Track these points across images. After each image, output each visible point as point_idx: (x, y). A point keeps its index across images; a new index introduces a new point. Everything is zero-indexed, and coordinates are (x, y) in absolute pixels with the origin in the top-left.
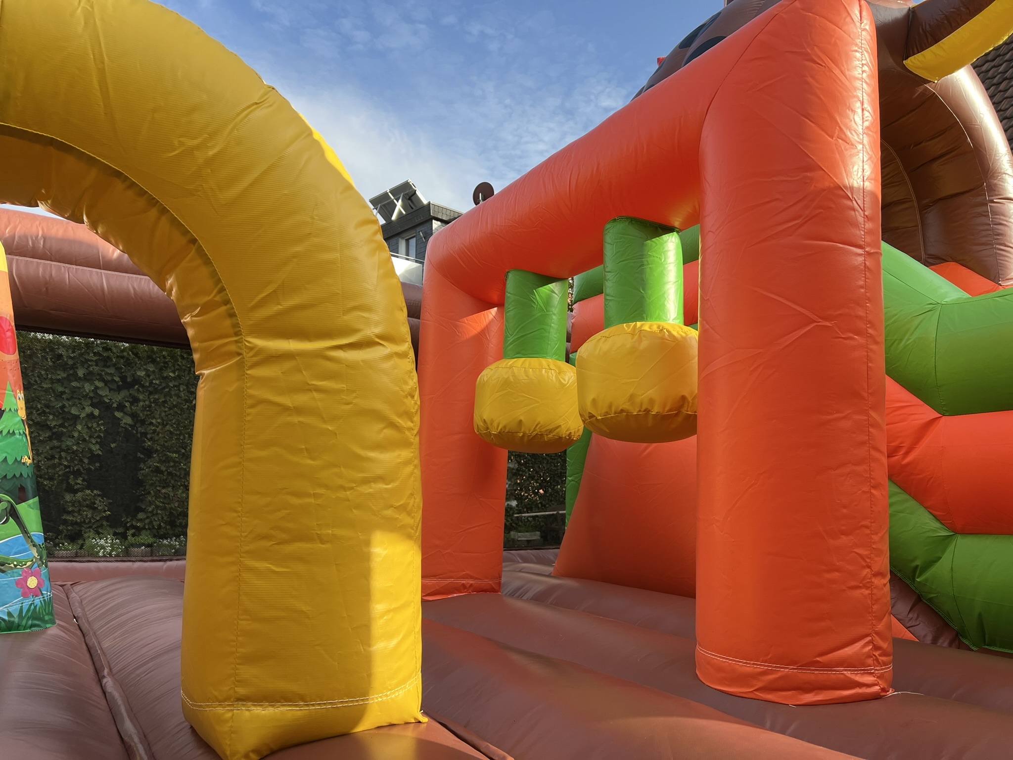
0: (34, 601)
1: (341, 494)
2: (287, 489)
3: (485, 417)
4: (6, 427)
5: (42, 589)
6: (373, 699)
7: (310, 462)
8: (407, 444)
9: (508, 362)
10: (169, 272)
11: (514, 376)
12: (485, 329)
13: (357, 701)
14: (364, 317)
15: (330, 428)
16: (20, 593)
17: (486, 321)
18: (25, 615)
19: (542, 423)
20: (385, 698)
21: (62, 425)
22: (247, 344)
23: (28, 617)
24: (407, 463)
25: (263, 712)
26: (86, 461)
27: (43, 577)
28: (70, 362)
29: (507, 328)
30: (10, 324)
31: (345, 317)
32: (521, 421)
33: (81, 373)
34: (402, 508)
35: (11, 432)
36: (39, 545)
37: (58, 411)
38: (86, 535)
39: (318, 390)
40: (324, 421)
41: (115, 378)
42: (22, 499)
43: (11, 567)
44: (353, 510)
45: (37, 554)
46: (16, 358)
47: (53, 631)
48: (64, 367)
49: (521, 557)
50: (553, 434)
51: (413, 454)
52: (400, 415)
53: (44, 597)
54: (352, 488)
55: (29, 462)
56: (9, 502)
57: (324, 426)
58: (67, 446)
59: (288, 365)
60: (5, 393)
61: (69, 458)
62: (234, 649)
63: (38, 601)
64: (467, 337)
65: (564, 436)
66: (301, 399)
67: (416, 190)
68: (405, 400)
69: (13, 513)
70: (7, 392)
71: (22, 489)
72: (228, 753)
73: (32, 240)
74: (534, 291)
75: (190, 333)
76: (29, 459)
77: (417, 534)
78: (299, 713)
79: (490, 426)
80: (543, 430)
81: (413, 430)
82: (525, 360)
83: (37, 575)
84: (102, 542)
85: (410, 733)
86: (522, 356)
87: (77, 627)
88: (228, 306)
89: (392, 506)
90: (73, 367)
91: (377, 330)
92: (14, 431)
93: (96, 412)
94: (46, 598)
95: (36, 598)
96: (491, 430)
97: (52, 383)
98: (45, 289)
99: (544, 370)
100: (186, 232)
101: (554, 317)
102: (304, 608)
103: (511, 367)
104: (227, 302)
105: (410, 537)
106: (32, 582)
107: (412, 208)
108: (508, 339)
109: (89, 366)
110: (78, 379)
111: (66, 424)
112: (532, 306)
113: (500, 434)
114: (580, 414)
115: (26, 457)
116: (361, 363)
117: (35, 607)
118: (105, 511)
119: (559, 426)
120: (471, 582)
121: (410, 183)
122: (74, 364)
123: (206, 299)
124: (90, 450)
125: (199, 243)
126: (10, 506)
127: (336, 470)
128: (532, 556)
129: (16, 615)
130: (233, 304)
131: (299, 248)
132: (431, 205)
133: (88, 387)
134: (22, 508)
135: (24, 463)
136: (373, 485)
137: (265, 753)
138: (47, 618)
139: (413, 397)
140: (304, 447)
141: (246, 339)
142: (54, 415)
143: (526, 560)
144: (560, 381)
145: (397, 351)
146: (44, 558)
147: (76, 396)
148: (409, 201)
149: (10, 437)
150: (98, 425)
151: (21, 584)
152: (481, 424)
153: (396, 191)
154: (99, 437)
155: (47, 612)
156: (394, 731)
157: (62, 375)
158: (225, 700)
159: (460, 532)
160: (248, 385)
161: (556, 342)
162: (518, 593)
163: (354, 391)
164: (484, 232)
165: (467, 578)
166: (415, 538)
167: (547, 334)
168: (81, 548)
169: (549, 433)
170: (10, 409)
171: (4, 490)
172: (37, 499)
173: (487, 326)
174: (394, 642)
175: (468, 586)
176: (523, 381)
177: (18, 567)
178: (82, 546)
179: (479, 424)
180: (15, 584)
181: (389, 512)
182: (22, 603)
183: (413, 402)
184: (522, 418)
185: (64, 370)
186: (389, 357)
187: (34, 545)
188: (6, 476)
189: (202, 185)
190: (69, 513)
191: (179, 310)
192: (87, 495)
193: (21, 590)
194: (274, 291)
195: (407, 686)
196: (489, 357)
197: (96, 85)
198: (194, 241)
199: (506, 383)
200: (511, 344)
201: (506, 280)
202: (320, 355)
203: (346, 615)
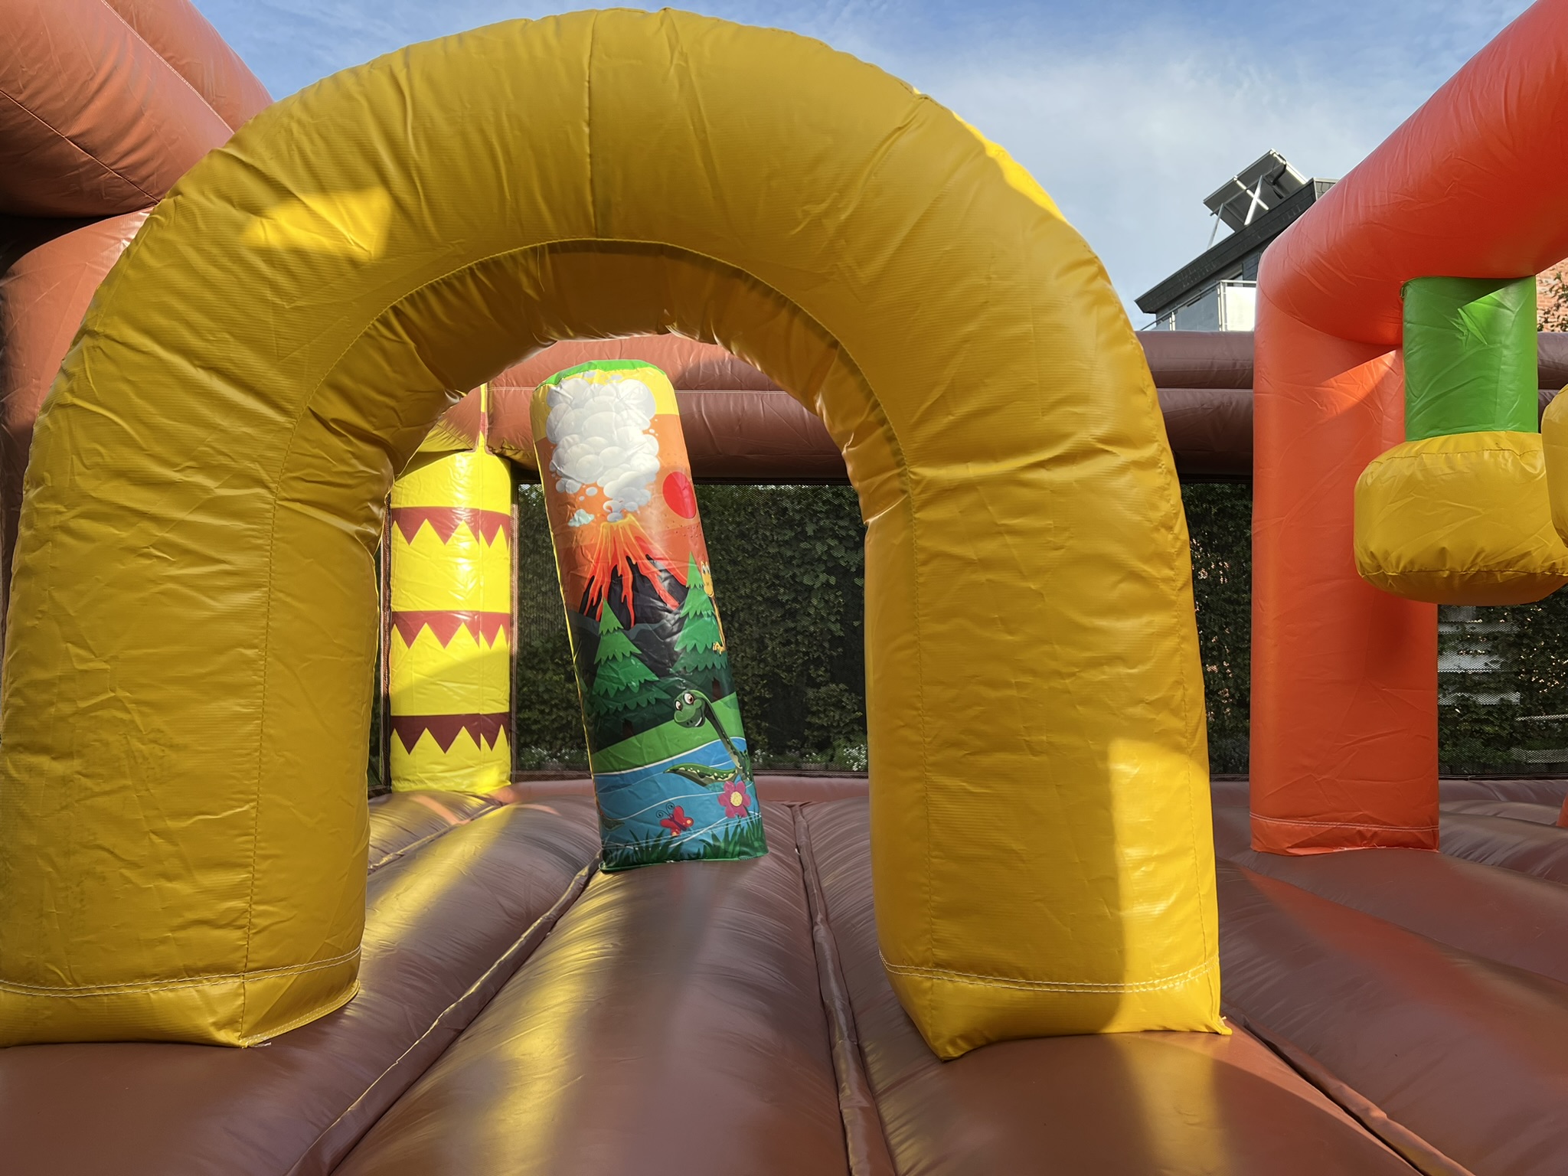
0: (740, 822)
1: (1057, 683)
2: (978, 677)
3: (1373, 548)
4: (692, 607)
5: (748, 808)
6: (1131, 988)
7: (1009, 638)
8: (1163, 604)
9: (1412, 448)
10: (815, 393)
11: (1425, 470)
12: (1372, 392)
13: (1106, 988)
14: (1076, 413)
15: (1033, 587)
16: (724, 812)
17: (1373, 377)
18: (732, 839)
19: (1488, 549)
20: (1151, 989)
21: (795, 600)
22: (912, 476)
23: (735, 842)
24: (1166, 633)
25: (970, 986)
26: (826, 645)
27: (748, 792)
28: (797, 517)
29: (1408, 385)
30: (686, 480)
31: (1046, 418)
32: (1443, 550)
33: (810, 530)
34: (1162, 704)
35: (698, 614)
36: (741, 753)
37: (789, 582)
38: (835, 743)
39: (1012, 531)
40: (1024, 577)
41: (850, 533)
42: (717, 696)
43: (711, 779)
44: (1078, 707)
45: (739, 764)
46: (697, 522)
47: (766, 861)
48: (790, 524)
49: (1505, 791)
50: (1515, 569)
51: (1176, 620)
52: (1147, 559)
53: (751, 818)
54: (1073, 674)
55: (721, 649)
56: (703, 699)
57: (1024, 584)
58: (804, 627)
59: (967, 500)
60: (687, 567)
61: (806, 642)
62: (927, 896)
63: (744, 822)
64: (1339, 411)
65: (1539, 571)
66: (988, 548)
67: (1285, 166)
68: (1155, 535)
69: (708, 713)
70: (690, 565)
71: (716, 683)
72: (930, 1034)
73: (718, 365)
74: (1459, 309)
75: (850, 469)
76: (721, 646)
77: (1195, 744)
78: (1020, 994)
79: (1383, 564)
80: (1490, 563)
81: (1174, 581)
82: (1448, 439)
83: (741, 789)
84: (854, 752)
85: (1201, 1049)
86: (1442, 432)
87: (798, 859)
88: (885, 427)
89: (1142, 701)
90: (802, 524)
91: (1101, 431)
92: (701, 613)
93: (833, 581)
94: (753, 820)
95: (743, 819)
96: (1387, 570)
97: (780, 546)
98: (738, 427)
99: (1486, 455)
100: (824, 334)
101: (1505, 352)
102: (1015, 846)
103: (1418, 455)
104: (883, 422)
105: (1179, 749)
106: (736, 799)
107: (1281, 197)
108: (1413, 404)
109: (820, 519)
110: (807, 538)
111: (800, 598)
112: (1458, 338)
113: (1405, 576)
114: (1556, 529)
115: (718, 644)
116: (1075, 484)
117: (742, 830)
118: (854, 712)
119: (1528, 554)
120: (1375, 829)
121: (1275, 155)
122: (802, 518)
123: (859, 420)
124: (830, 631)
125: (841, 346)
126: (704, 706)
127: (1046, 648)
128: (1529, 791)
129: (721, 839)
130: (891, 423)
131: (971, 327)
132: (1315, 183)
133: (820, 548)
134: (718, 707)
135: (715, 652)
136: (1106, 669)
137: (980, 1043)
138: (756, 844)
139: (1170, 528)
140: (996, 616)
141: (911, 470)
142: (785, 587)
143: (1513, 796)
144: (1523, 469)
145: (1136, 459)
146: (748, 769)
147: (809, 561)
148: (1275, 187)
149: (698, 619)
150: (837, 597)
151: (725, 800)
152: (1367, 560)
153: (1248, 176)
154: (838, 612)
155: (756, 836)
156: (1170, 1040)
157: (789, 534)
158: (922, 964)
159: (1348, 745)
160: (918, 533)
161: (1513, 399)
162: (1474, 853)
163: (1065, 529)
164: (1353, 224)
165: (1366, 822)
166: (1190, 750)
167: (1493, 386)
168: (831, 760)
169: (1506, 567)
170: (695, 586)
171: (696, 684)
172: (734, 695)
173: (1376, 387)
174: (1159, 908)
175: (1369, 835)
176: (1444, 477)
177: (719, 779)
178: (832, 757)
179: (1362, 561)
180: (717, 800)
181: (1138, 711)
182: (727, 825)
183: (1170, 537)
184: (1445, 544)
185: (791, 528)
186: (1123, 469)
187: (735, 753)
188: (697, 668)
189: (837, 265)
190: (814, 714)
191: (835, 440)
192: (832, 690)
193: (725, 808)
194: (942, 396)
195: (1189, 976)
196: (1384, 441)
197: (700, 164)
198: (835, 344)
199: (1409, 485)
200: (1419, 412)
201: (1403, 299)
202: (1011, 480)
203: (1078, 861)
